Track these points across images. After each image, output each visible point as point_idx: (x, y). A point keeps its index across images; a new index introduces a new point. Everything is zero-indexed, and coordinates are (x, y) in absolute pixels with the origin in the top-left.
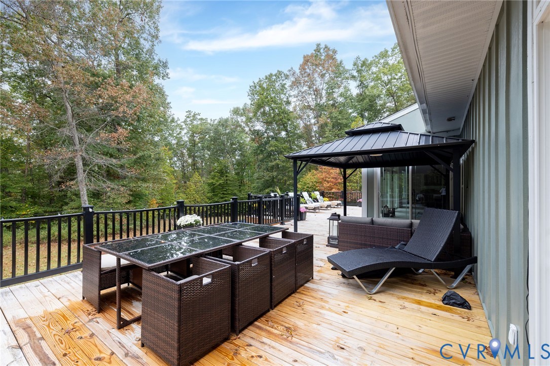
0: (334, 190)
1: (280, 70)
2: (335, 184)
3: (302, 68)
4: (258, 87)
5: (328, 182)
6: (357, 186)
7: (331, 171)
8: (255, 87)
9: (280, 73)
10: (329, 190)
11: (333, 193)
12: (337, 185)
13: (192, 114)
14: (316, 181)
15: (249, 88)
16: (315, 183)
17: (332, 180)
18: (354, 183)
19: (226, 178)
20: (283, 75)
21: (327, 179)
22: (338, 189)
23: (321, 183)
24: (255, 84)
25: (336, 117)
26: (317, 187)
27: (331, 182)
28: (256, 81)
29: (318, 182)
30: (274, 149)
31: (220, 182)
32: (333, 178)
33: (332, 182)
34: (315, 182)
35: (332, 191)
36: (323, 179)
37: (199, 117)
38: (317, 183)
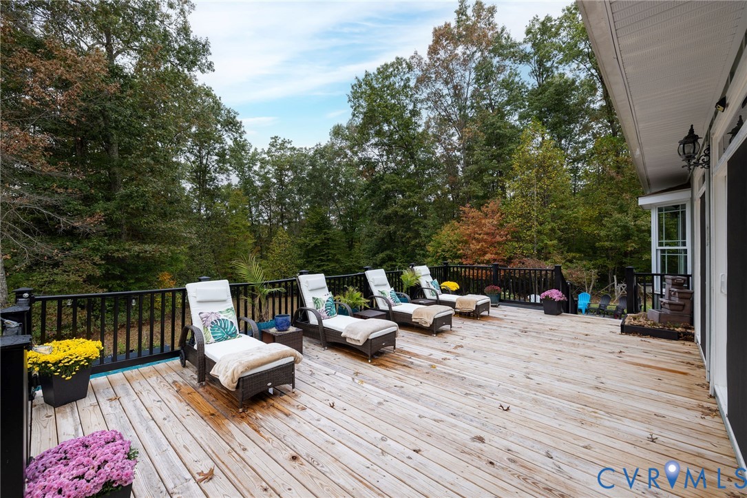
0: (488, 257)
1: (400, 57)
2: (492, 244)
3: (433, 51)
4: (364, 86)
5: (478, 241)
6: (533, 248)
7: (483, 221)
8: (360, 86)
9: (399, 61)
10: (480, 255)
11: (488, 262)
12: (495, 247)
13: (280, 141)
14: (457, 240)
15: (351, 90)
16: (455, 244)
17: (485, 237)
18: (527, 242)
19: (323, 237)
20: (404, 66)
21: (476, 236)
22: (496, 254)
23: (466, 242)
24: (359, 81)
25: (493, 124)
26: (459, 250)
27: (483, 240)
28: (362, 77)
29: (462, 242)
30: (390, 186)
31: (315, 242)
32: (487, 234)
33: (485, 241)
34: (455, 241)
35: (486, 258)
36: (469, 235)
37: (289, 146)
38: (459, 242)
